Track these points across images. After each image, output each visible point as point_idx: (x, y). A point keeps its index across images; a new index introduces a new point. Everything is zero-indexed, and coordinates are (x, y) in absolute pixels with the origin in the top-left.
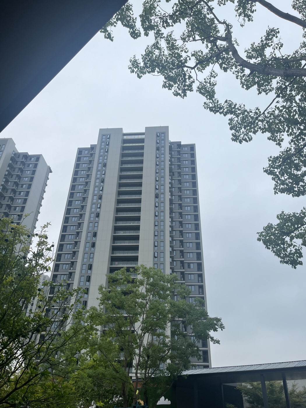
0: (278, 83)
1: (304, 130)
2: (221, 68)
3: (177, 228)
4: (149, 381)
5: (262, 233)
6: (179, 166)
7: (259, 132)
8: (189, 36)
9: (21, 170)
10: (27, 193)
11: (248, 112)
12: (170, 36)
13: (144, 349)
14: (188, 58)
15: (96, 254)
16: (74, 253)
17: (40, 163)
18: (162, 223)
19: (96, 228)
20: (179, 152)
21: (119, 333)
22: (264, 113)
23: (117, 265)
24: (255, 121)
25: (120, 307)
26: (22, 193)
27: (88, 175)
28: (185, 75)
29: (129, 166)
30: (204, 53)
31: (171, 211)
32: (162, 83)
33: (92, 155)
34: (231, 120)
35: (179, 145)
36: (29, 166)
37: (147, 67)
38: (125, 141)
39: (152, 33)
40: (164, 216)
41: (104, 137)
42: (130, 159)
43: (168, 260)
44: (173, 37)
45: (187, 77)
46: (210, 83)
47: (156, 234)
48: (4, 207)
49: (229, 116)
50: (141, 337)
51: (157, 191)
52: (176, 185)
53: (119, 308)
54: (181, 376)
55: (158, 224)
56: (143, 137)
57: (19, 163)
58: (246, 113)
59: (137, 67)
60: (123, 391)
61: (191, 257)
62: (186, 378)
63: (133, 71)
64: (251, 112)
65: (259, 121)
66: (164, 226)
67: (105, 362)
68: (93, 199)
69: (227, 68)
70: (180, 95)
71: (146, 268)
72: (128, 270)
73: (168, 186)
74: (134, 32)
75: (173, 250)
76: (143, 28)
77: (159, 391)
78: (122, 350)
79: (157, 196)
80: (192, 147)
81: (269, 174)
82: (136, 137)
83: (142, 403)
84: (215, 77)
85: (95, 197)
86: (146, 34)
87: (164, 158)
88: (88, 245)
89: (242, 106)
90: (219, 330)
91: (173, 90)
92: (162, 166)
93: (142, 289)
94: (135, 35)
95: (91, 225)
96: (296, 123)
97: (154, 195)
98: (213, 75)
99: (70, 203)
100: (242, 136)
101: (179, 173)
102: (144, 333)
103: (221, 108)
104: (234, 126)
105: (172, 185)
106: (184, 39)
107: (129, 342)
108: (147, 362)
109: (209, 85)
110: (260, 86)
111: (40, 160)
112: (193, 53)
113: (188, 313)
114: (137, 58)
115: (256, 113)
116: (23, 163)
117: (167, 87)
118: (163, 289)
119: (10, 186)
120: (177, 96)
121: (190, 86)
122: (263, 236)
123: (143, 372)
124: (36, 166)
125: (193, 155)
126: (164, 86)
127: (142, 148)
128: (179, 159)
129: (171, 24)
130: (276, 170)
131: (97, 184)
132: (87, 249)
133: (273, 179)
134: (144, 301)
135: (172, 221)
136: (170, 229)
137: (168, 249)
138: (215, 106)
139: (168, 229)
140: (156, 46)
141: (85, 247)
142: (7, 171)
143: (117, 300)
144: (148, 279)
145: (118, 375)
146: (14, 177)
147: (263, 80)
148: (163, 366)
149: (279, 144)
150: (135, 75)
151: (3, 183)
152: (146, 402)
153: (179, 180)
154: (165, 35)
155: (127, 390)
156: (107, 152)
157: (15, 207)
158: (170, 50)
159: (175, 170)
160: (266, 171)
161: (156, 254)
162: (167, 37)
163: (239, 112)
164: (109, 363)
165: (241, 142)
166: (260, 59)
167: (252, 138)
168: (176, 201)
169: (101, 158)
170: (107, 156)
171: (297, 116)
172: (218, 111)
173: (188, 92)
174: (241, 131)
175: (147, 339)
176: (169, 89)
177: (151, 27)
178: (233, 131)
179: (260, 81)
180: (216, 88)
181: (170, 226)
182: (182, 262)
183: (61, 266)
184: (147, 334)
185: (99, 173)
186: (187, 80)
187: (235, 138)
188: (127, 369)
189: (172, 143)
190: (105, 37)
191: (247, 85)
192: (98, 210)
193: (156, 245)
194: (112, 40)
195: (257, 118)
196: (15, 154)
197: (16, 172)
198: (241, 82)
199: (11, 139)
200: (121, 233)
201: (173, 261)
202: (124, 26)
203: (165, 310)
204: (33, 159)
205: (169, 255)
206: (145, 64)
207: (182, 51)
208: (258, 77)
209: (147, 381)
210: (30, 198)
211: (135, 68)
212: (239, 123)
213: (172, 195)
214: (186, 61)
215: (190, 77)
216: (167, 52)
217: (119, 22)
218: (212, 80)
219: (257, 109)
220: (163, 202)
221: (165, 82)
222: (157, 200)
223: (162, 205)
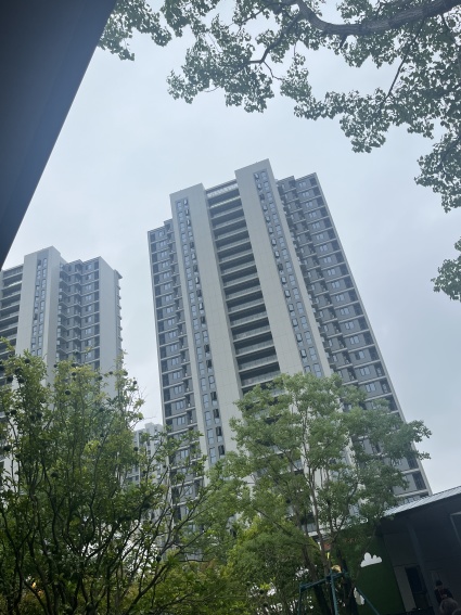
0: (400, 41)
1: (456, 100)
2: (307, 46)
3: (324, 305)
4: (340, 536)
5: (439, 278)
6: (301, 213)
7: (392, 126)
8: (244, 14)
9: (79, 287)
10: (97, 317)
11: (366, 101)
12: (217, 23)
13: (320, 493)
14: (251, 49)
15: (216, 375)
16: (186, 382)
17: (101, 270)
18: (299, 305)
19: (206, 339)
20: (294, 192)
21: (277, 479)
22: (390, 94)
23: (250, 383)
24: (380, 112)
25: (269, 442)
26: (90, 319)
27: (173, 267)
28: (254, 75)
29: (227, 235)
30: (276, 33)
31: (308, 283)
32: (225, 99)
33: (169, 236)
34: (344, 121)
35: (292, 182)
36: (87, 278)
37: (196, 83)
38: (211, 201)
39: (187, 30)
40: (299, 294)
41: (179, 205)
42: (225, 225)
43: (324, 356)
44: (221, 24)
45: (258, 78)
46: (297, 75)
47: (295, 323)
48: (71, 344)
49: (339, 116)
50: (311, 477)
51: (278, 260)
52: (304, 242)
53: (267, 444)
54: (384, 518)
55: (293, 308)
56: (236, 186)
57: (73, 278)
58: (363, 103)
59: (181, 87)
60: (306, 558)
61: (356, 343)
62: (392, 518)
63: (177, 96)
64: (370, 99)
65: (387, 108)
66: (303, 308)
67: (269, 525)
68: (190, 299)
69: (317, 43)
70: (257, 109)
71: (289, 377)
72: (264, 386)
73: (292, 248)
74: (159, 35)
75: (327, 340)
76: (171, 26)
77: (357, 548)
78: (288, 502)
79: (280, 268)
80: (313, 179)
81: (425, 185)
82: (226, 190)
83: (338, 568)
84: (302, 63)
85: (192, 295)
86: (179, 34)
87: (276, 207)
88: (202, 366)
89: (355, 94)
90: (424, 438)
91: (243, 105)
92: (276, 221)
93: (293, 409)
94: (162, 40)
95: (198, 336)
96: (441, 93)
97: (275, 268)
98: (298, 61)
99: (159, 314)
100: (368, 140)
101: (304, 224)
102: (314, 470)
103: (322, 109)
104: (352, 129)
105: (298, 245)
106: (239, 22)
107: (295, 488)
108: (329, 510)
109: (296, 78)
110: (376, 53)
111: (100, 264)
112: (259, 38)
113: (370, 426)
114: (176, 75)
115: (379, 98)
116: (79, 277)
117: (234, 102)
118: (323, 400)
119: (71, 313)
120: (252, 111)
121: (267, 89)
122: (442, 282)
123: (328, 525)
124: (97, 275)
125: (317, 191)
126: (229, 103)
127: (239, 203)
128: (297, 202)
129: (210, 6)
130: (435, 175)
131: (189, 276)
132: (203, 372)
133: (436, 190)
134: (300, 425)
135: (313, 298)
136: (314, 310)
137: (319, 340)
138: (312, 108)
139: (310, 312)
140: (200, 46)
141: (199, 370)
142: (60, 294)
143: (260, 434)
144: (297, 391)
145: (292, 539)
146: (72, 299)
147: (378, 43)
148: (354, 510)
149: (429, 135)
150: (181, 100)
151: (60, 312)
152: (344, 567)
153: (307, 234)
154: (209, 26)
155: (311, 556)
156: (190, 225)
157: (87, 341)
158: (223, 45)
159: (297, 220)
160: (420, 182)
161: (303, 352)
162: (213, 27)
163: (352, 105)
164: (275, 525)
165: (368, 150)
166: (363, 13)
167: (384, 139)
168: (311, 266)
169: (184, 236)
170: (191, 231)
171: (439, 83)
172: (318, 115)
173: (267, 100)
174: (365, 133)
175: (320, 477)
176: (238, 105)
177: (184, 21)
178: (352, 137)
179: (374, 47)
180: (310, 80)
181: (313, 306)
182: (345, 354)
183: (173, 406)
184: (318, 472)
185: (187, 259)
186: (261, 82)
187: (359, 147)
188: (303, 527)
189: (281, 183)
190: (122, 58)
191: (356, 60)
192: (202, 312)
193: (299, 338)
194: (132, 59)
195: (382, 106)
196: (64, 267)
197: (74, 292)
198: (347, 58)
199: (52, 247)
200: (244, 336)
201: (331, 355)
202: (142, 31)
203: (333, 430)
204: (90, 267)
205: (323, 349)
206: (191, 79)
207: (241, 40)
208: (369, 42)
209: (337, 537)
210: (102, 323)
211: (179, 89)
212: (357, 122)
213: (302, 260)
214: (250, 54)
215: (263, 76)
216: (219, 50)
217: (134, 29)
218: (299, 70)
219: (378, 90)
220: (293, 274)
221: (229, 96)
222: (282, 273)
223: (292, 278)
